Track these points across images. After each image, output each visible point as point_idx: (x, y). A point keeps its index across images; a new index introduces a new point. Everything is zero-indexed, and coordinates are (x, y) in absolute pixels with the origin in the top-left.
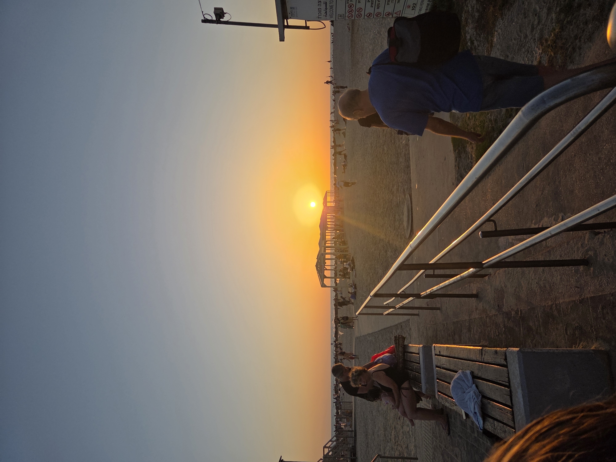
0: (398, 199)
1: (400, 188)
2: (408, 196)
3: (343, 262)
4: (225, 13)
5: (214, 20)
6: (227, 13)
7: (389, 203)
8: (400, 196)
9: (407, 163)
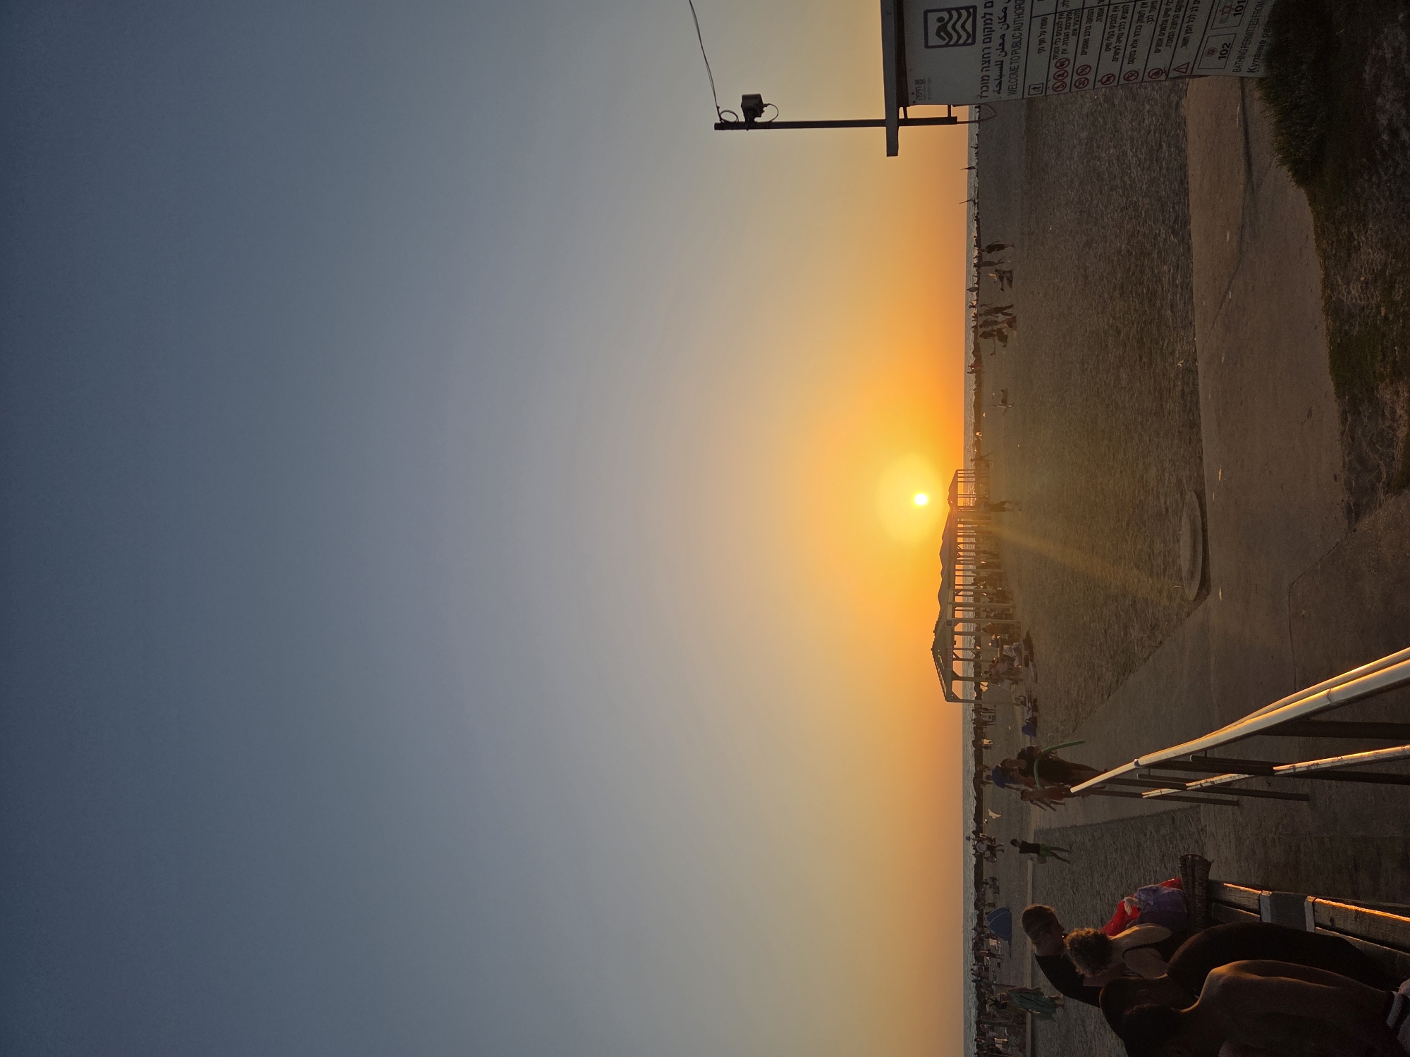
0: (1162, 501)
1: (1167, 475)
2: (1191, 497)
3: (1000, 642)
4: (766, 105)
5: (742, 123)
6: (769, 104)
7: (1134, 509)
8: (1166, 495)
9: (1188, 416)
